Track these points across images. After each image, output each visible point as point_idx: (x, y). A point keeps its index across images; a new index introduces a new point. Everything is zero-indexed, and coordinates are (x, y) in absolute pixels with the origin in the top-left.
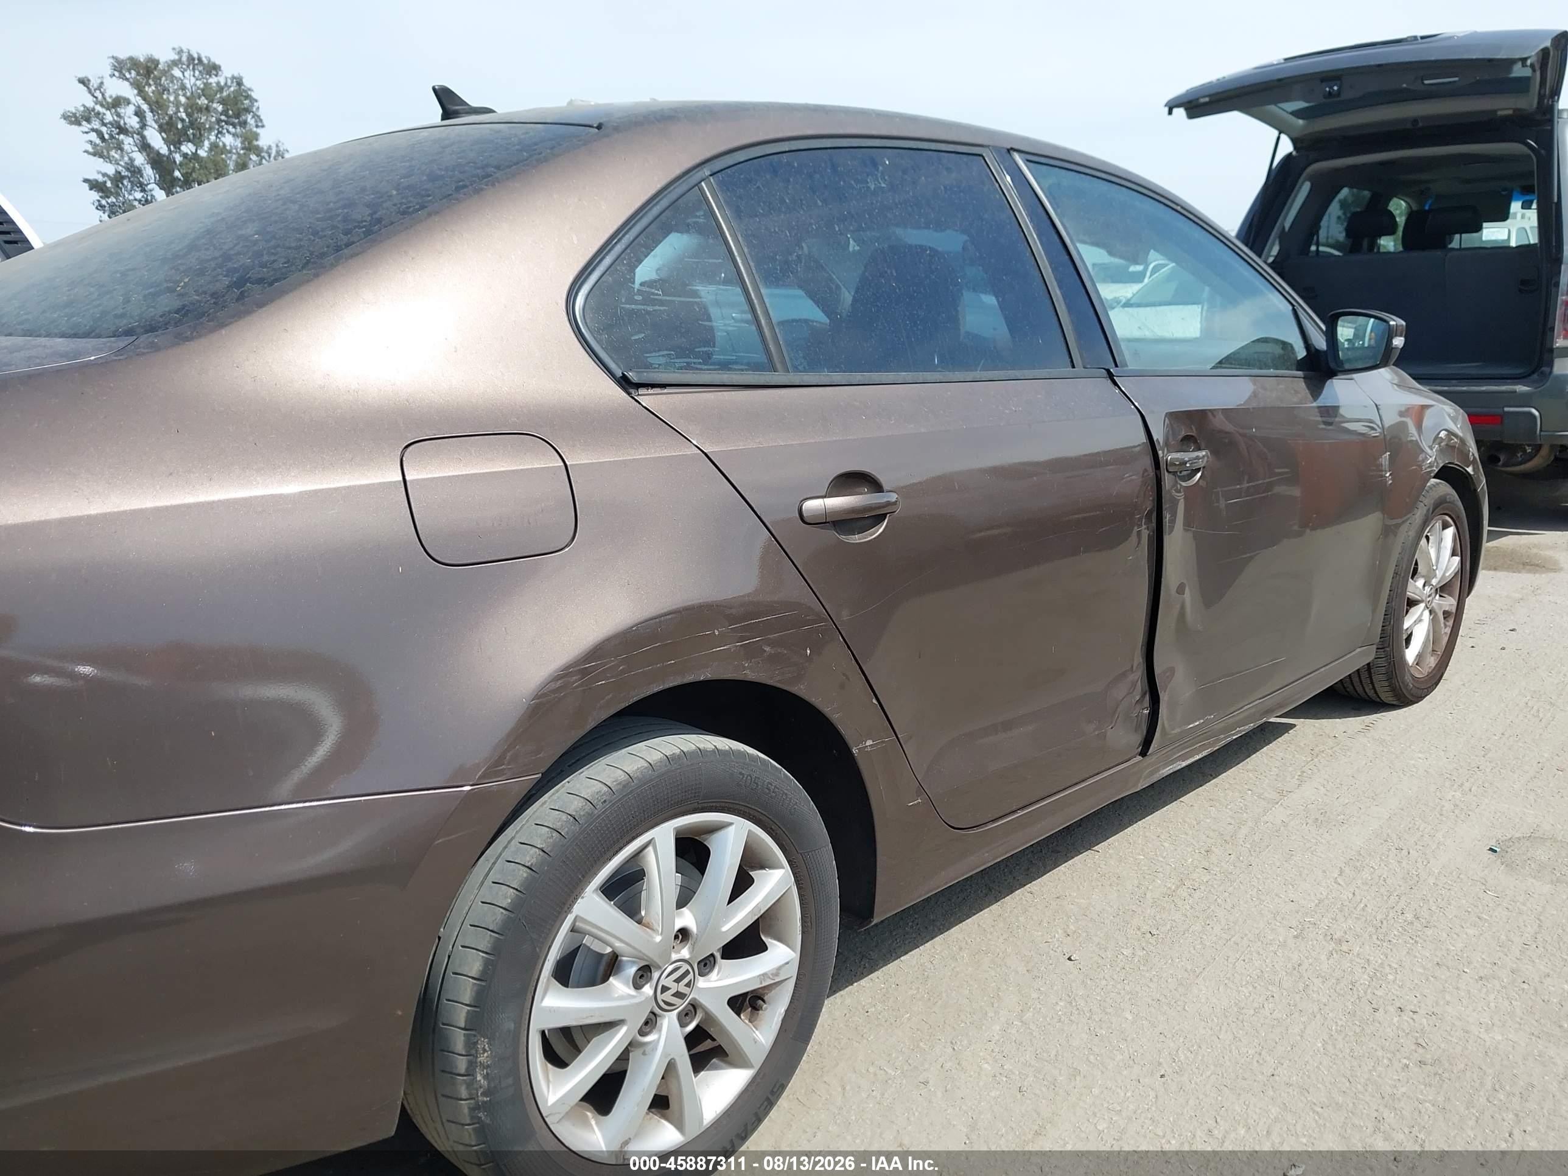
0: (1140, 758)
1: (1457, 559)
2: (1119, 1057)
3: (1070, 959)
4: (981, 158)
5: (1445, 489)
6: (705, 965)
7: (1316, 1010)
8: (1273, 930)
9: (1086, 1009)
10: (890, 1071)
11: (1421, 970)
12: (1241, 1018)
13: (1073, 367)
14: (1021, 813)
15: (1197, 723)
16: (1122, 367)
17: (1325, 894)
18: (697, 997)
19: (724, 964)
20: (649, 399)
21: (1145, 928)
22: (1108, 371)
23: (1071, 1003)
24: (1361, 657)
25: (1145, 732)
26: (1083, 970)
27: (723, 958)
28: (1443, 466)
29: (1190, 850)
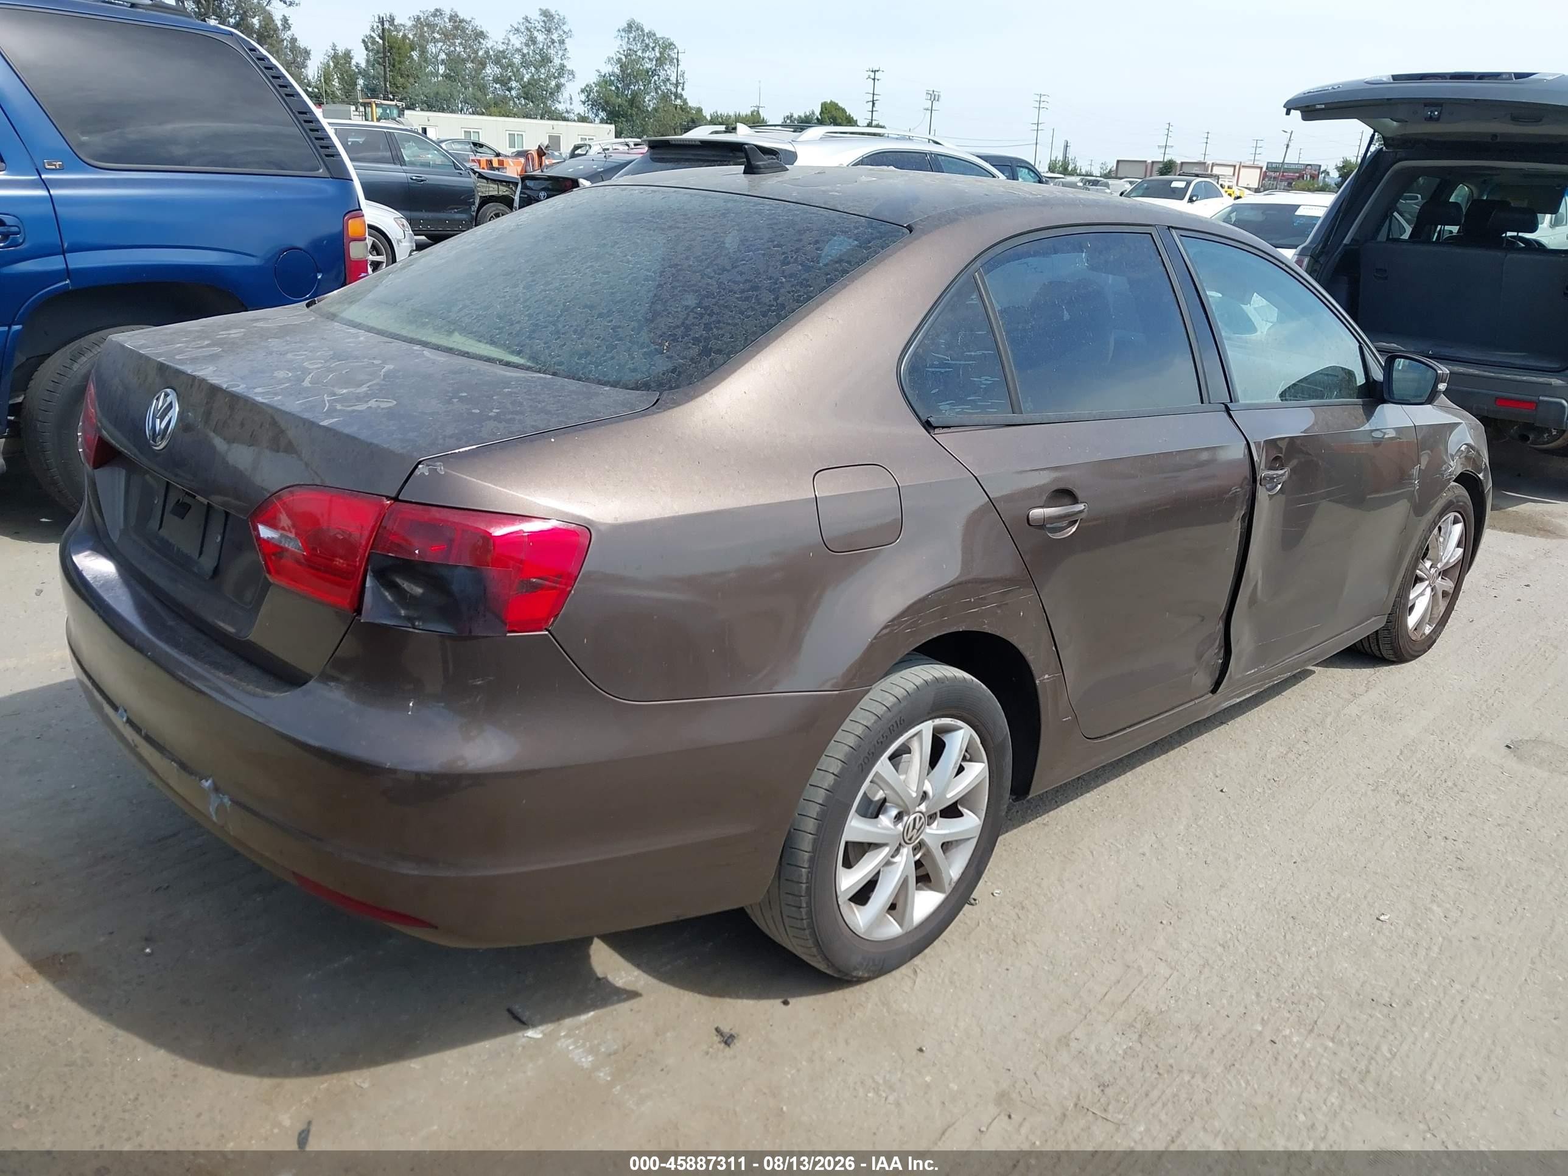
0: (1211, 694)
1: (1460, 551)
2: (1265, 850)
3: (1222, 791)
4: (1150, 236)
5: (1462, 491)
6: (931, 818)
7: (1390, 834)
8: (1357, 785)
9: (1238, 822)
10: (1118, 845)
11: (1458, 817)
12: (1341, 834)
13: (1202, 403)
14: (1129, 730)
15: (1253, 671)
16: (1235, 402)
17: (1391, 765)
18: (925, 839)
19: (939, 820)
20: (942, 436)
21: (1269, 776)
22: (1226, 407)
23: (1227, 817)
24: (1376, 623)
25: (1217, 676)
26: (1232, 798)
27: (941, 816)
28: (1461, 473)
29: (1293, 728)
